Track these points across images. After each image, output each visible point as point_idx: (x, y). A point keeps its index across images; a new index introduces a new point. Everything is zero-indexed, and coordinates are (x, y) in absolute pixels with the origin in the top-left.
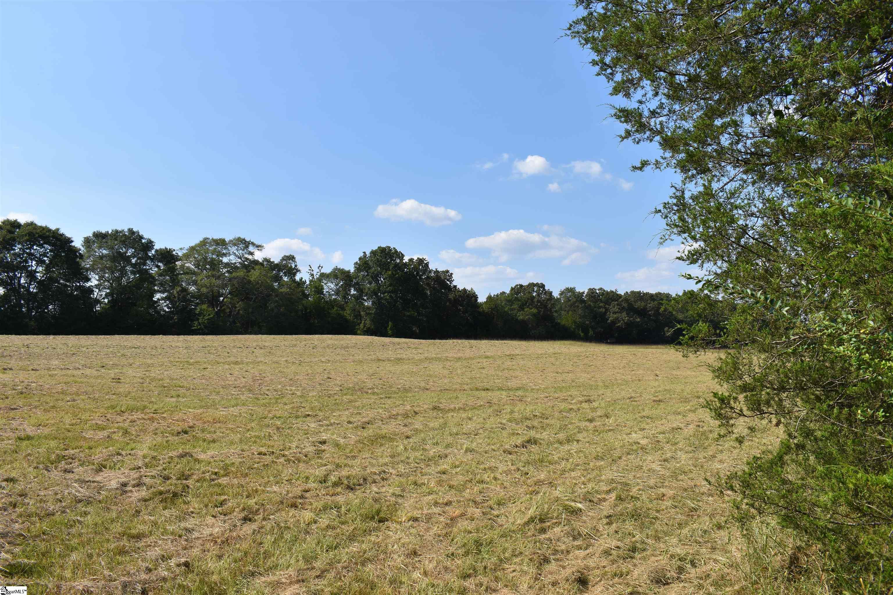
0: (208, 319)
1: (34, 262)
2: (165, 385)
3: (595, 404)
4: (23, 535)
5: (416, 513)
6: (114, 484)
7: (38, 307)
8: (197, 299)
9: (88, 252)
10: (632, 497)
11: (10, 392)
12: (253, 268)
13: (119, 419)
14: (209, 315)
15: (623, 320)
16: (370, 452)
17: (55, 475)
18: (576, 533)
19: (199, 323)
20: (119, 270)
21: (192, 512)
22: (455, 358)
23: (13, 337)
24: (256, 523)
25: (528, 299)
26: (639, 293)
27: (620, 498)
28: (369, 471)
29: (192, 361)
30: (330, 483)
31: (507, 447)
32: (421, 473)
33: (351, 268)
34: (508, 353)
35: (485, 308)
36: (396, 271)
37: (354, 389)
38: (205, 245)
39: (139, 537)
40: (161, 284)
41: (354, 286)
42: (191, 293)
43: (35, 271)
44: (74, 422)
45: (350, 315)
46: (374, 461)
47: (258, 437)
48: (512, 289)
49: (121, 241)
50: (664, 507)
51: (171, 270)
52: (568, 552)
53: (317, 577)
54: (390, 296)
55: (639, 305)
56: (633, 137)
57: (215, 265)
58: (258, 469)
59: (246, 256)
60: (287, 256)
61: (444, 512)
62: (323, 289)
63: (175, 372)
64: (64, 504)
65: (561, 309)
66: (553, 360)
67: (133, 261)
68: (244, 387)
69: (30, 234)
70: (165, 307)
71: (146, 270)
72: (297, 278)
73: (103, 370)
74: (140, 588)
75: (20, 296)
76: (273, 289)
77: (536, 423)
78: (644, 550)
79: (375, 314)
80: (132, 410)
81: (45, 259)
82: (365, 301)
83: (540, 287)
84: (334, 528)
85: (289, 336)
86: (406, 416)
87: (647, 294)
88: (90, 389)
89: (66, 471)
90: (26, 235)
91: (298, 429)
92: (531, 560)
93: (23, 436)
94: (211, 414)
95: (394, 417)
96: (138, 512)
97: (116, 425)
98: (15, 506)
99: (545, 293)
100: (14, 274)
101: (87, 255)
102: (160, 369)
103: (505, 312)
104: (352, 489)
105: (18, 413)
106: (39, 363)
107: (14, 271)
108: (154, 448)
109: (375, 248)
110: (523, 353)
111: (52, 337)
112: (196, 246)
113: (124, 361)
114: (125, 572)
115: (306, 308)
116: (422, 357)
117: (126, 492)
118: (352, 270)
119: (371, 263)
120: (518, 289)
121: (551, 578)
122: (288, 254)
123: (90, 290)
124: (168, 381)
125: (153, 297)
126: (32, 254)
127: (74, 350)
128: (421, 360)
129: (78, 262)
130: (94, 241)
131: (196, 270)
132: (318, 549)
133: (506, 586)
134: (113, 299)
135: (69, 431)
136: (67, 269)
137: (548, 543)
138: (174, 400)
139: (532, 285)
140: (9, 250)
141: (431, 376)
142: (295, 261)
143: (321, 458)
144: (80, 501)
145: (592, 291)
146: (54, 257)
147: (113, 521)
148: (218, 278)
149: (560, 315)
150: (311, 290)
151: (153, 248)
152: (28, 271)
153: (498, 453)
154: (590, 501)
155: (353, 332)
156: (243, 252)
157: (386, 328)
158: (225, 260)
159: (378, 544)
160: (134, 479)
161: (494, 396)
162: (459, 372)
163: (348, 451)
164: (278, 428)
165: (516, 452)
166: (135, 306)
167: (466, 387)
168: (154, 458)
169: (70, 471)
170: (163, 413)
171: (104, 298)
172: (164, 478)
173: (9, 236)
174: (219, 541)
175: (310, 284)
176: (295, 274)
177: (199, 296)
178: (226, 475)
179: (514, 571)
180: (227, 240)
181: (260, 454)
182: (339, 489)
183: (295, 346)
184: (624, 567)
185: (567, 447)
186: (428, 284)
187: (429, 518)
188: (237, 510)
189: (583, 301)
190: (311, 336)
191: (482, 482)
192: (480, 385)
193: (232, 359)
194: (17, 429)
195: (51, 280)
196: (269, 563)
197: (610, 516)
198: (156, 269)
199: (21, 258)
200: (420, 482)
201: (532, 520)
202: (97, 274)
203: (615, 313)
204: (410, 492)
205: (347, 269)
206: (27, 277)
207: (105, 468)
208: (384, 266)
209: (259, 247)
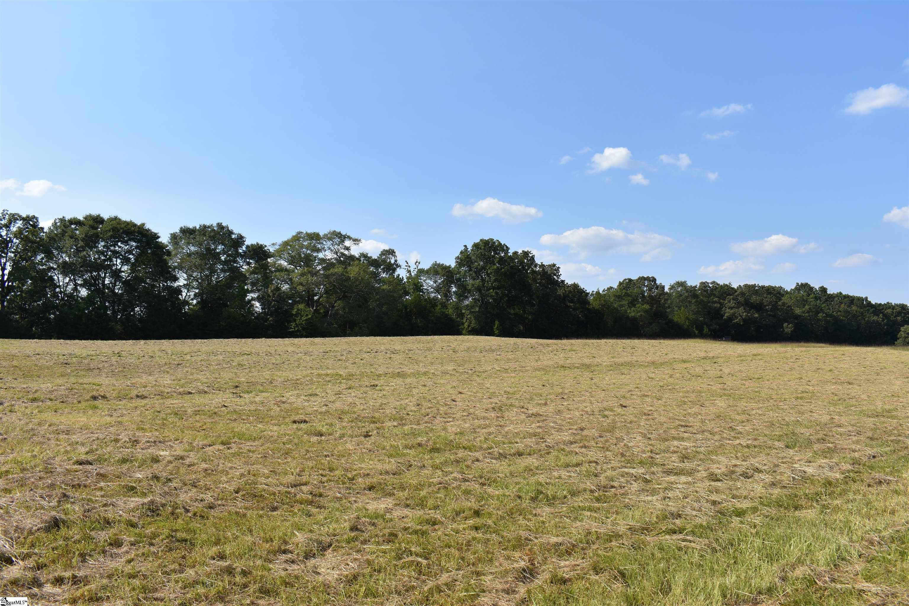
0: (306, 320)
1: (119, 261)
7: (124, 310)
9: (175, 249)
12: (351, 264)
14: (307, 315)
15: (741, 316)
19: (296, 324)
20: (209, 269)
23: (99, 342)
25: (639, 294)
26: (754, 286)
33: (452, 263)
35: (595, 305)
36: (501, 265)
38: (298, 240)
40: (253, 283)
41: (455, 283)
42: (284, 292)
43: (120, 271)
45: (452, 313)
48: (620, 284)
49: (210, 237)
51: (263, 267)
54: (496, 293)
55: (754, 299)
57: (308, 260)
59: (342, 251)
60: (387, 251)
62: (422, 286)
65: (673, 304)
67: (223, 258)
69: (114, 230)
71: (237, 268)
72: (396, 274)
75: (104, 298)
79: (478, 312)
81: (131, 256)
82: (468, 298)
83: (651, 281)
87: (763, 287)
90: (110, 231)
99: (657, 288)
100: (98, 273)
101: (174, 252)
103: (615, 308)
107: (98, 270)
109: (478, 241)
111: (142, 342)
112: (289, 240)
115: (406, 307)
118: (453, 265)
119: (473, 258)
120: (627, 284)
122: (387, 248)
123: (178, 291)
125: (245, 297)
126: (117, 252)
129: (165, 260)
130: (181, 237)
131: (289, 267)
134: (202, 300)
136: (154, 267)
139: (642, 279)
140: (91, 248)
142: (395, 256)
145: (704, 285)
146: (140, 254)
148: (313, 275)
149: (673, 311)
150: (409, 287)
151: (243, 244)
152: (112, 271)
156: (339, 247)
157: (492, 327)
158: (321, 255)
166: (226, 306)
171: (192, 300)
173: (92, 232)
175: (408, 282)
176: (394, 270)
177: (292, 295)
180: (321, 234)
186: (534, 279)
189: (695, 296)
195: (138, 280)
198: (246, 267)
199: (105, 256)
202: (185, 273)
203: (731, 308)
205: (447, 264)
206: (112, 277)
208: (489, 260)
209: (356, 241)
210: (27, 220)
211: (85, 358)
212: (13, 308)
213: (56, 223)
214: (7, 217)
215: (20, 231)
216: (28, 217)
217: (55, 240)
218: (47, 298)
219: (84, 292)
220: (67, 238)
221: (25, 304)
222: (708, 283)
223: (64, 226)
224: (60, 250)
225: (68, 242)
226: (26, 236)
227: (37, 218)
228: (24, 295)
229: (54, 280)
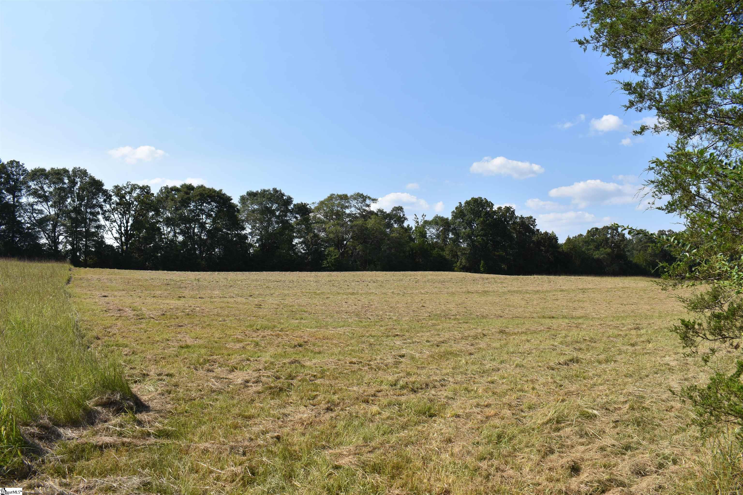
0: (334, 259)
1: (204, 216)
2: (294, 310)
3: (643, 331)
4: (171, 412)
5: (460, 412)
6: (240, 381)
7: (208, 250)
8: (326, 243)
9: (243, 207)
10: (643, 408)
11: (180, 314)
12: (370, 218)
13: (255, 335)
14: (335, 255)
16: (437, 364)
17: (201, 372)
18: (583, 433)
19: (327, 262)
20: (267, 221)
21: (291, 403)
22: (534, 291)
24: (335, 413)
25: (603, 240)
27: (632, 408)
28: (431, 379)
29: (318, 292)
30: (399, 386)
31: (552, 364)
32: (474, 382)
33: (449, 216)
34: (581, 287)
35: (565, 249)
36: (487, 218)
37: (439, 316)
38: (331, 200)
39: (249, 418)
40: (299, 231)
41: (451, 231)
42: (322, 238)
43: (205, 223)
44: (221, 336)
45: (449, 255)
46: (438, 372)
47: (353, 350)
48: (589, 232)
49: (267, 198)
50: (668, 417)
51: (306, 220)
52: (572, 447)
53: (369, 452)
54: (482, 239)
56: (636, 106)
57: (339, 215)
58: (346, 374)
59: (364, 208)
60: (397, 208)
61: (481, 412)
62: (426, 233)
63: (304, 300)
64: (202, 393)
65: (633, 249)
66: (620, 293)
67: (277, 213)
68: (354, 312)
69: (201, 195)
70: (301, 249)
71: (287, 221)
72: (405, 225)
73: (250, 299)
74: (242, 451)
75: (194, 242)
76: (386, 234)
77: (583, 346)
78: (637, 449)
79: (469, 254)
80: (265, 328)
81: (212, 213)
82: (461, 243)
83: (614, 230)
84: (392, 419)
85: (397, 272)
86: (476, 337)
88: (238, 312)
89: (209, 370)
90: (198, 195)
91: (387, 345)
92: (539, 451)
93: (184, 345)
94: (322, 332)
95: (465, 338)
96: (253, 400)
97: (251, 339)
98: (170, 393)
99: (619, 235)
100: (190, 225)
101: (242, 210)
102: (293, 298)
103: (583, 252)
104: (415, 392)
105: (183, 329)
106: (205, 292)
107: (190, 223)
108: (275, 356)
109: (469, 199)
110: (594, 287)
111: (217, 273)
112: (325, 200)
113: (268, 292)
114: (234, 440)
115: (413, 250)
116: (506, 289)
117: (248, 387)
118: (450, 218)
119: (465, 212)
120: (594, 232)
121: (550, 464)
122: (397, 206)
123: (245, 237)
124: (297, 307)
125: (293, 241)
126: (203, 210)
127: (232, 283)
128: (504, 293)
129: (236, 216)
130: (248, 199)
131: (325, 219)
132: (376, 432)
133: (512, 468)
134: (262, 244)
135: (216, 343)
136: (229, 220)
137: (559, 439)
138: (297, 321)
139: (606, 228)
140: (186, 207)
141: (509, 306)
142: (403, 211)
143: (397, 368)
144: (214, 391)
145: (661, 233)
146: (219, 212)
147: (234, 406)
148: (342, 226)
149: (633, 254)
150: (417, 234)
151: (292, 203)
152: (200, 223)
153: (542, 369)
154: (607, 409)
155: (450, 269)
156: (362, 205)
157: (479, 266)
158: (348, 211)
159: (423, 432)
160: (254, 378)
161: (554, 323)
162: (535, 302)
163: (419, 363)
164: (371, 344)
165: (558, 369)
166: (279, 248)
167: (535, 315)
168: (272, 363)
169: (212, 371)
170: (287, 331)
171: (255, 243)
172: (276, 377)
173: (186, 196)
174: (305, 423)
175: (416, 230)
176: (403, 222)
177: (328, 240)
178: (322, 378)
179: (523, 458)
180: (349, 195)
181: (351, 363)
182: (405, 391)
183: (402, 280)
184: (613, 460)
185: (604, 366)
186: (514, 229)
187: (468, 416)
188: (323, 402)
190: (415, 272)
191: (522, 390)
192: (548, 313)
193: (350, 291)
194: (181, 340)
195: (217, 229)
196: (338, 440)
197: (618, 421)
198: (294, 220)
199: (195, 213)
200: (470, 388)
201: (550, 420)
202: (250, 224)
204: (461, 396)
205: (445, 217)
206: (199, 227)
207: (236, 369)
208: (477, 214)
209: (374, 200)
210: (143, 188)
211: (178, 282)
212: (133, 249)
213: (162, 190)
214: (130, 186)
215: (139, 196)
216: (143, 186)
217: (161, 202)
218: (156, 242)
219: (180, 238)
220: (169, 200)
221: (141, 246)
222: (665, 231)
223: (167, 192)
224: (164, 208)
225: (170, 203)
226: (142, 200)
227: (149, 187)
228: (141, 240)
229: (161, 229)
